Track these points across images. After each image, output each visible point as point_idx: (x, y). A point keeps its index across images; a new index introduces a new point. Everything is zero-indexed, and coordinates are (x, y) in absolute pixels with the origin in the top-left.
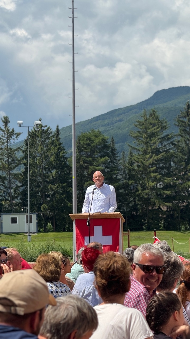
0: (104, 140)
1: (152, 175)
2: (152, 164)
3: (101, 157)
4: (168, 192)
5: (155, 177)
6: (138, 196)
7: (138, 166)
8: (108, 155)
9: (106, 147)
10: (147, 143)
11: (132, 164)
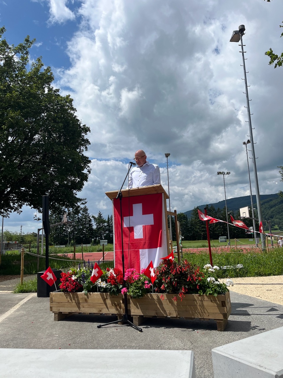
0: (184, 215)
1: (198, 224)
2: (198, 222)
3: (183, 220)
4: (203, 229)
5: (199, 225)
6: (195, 230)
7: (194, 222)
8: (185, 219)
9: (185, 217)
10: (196, 216)
11: (192, 222)
